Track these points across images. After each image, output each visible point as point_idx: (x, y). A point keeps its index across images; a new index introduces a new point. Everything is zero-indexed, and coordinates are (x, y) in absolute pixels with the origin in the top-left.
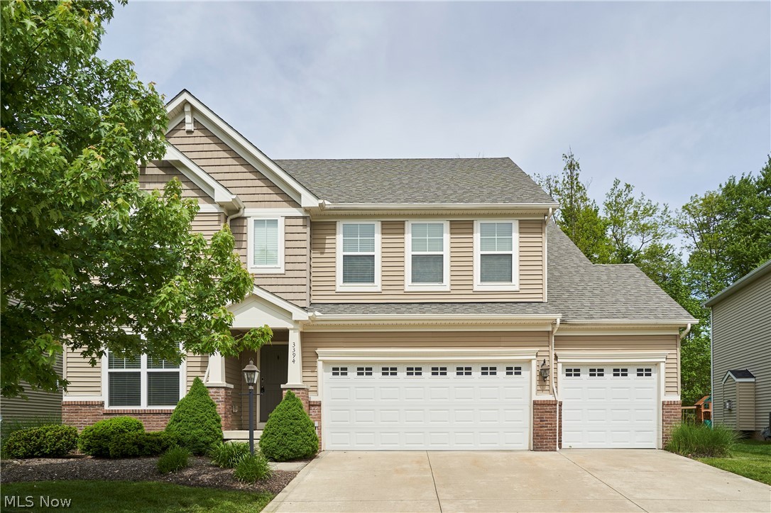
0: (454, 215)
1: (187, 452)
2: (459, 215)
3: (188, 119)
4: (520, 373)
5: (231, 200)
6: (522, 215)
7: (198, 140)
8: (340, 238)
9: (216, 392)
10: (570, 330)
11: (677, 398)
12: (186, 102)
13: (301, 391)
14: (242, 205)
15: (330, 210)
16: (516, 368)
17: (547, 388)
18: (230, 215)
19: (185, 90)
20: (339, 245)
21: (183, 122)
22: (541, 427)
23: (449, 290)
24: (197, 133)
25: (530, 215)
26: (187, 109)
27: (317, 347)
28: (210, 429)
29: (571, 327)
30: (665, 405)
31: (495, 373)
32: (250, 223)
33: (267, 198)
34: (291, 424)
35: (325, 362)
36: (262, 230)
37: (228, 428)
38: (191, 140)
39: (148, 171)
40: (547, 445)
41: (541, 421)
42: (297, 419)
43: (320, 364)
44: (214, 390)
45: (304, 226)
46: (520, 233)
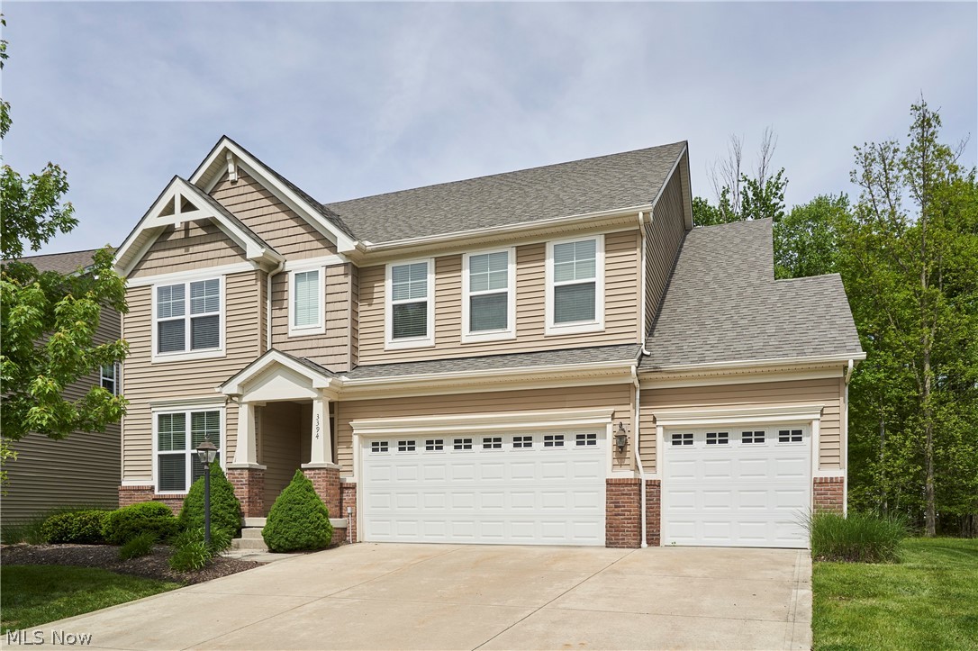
0: (521, 239)
1: (152, 536)
2: (526, 238)
3: (231, 167)
4: (594, 443)
5: (262, 255)
6: (608, 227)
7: (241, 190)
8: (389, 283)
9: (240, 474)
10: (668, 380)
11: (841, 472)
12: (226, 150)
13: (322, 471)
14: (281, 259)
15: (373, 251)
16: (589, 436)
17: (627, 462)
18: (270, 271)
19: (224, 137)
20: (387, 294)
21: (227, 173)
22: (616, 515)
23: (514, 337)
24: (242, 182)
25: (619, 225)
26: (229, 157)
27: (352, 420)
28: (217, 515)
29: (670, 376)
30: (819, 483)
31: (562, 444)
32: (291, 278)
33: (308, 246)
34: (290, 509)
35: (362, 436)
36: (303, 285)
37: (252, 514)
38: (235, 192)
39: (192, 233)
40: (624, 539)
41: (616, 507)
42: (298, 504)
43: (355, 439)
44: (239, 471)
45: (346, 274)
46: (606, 252)
